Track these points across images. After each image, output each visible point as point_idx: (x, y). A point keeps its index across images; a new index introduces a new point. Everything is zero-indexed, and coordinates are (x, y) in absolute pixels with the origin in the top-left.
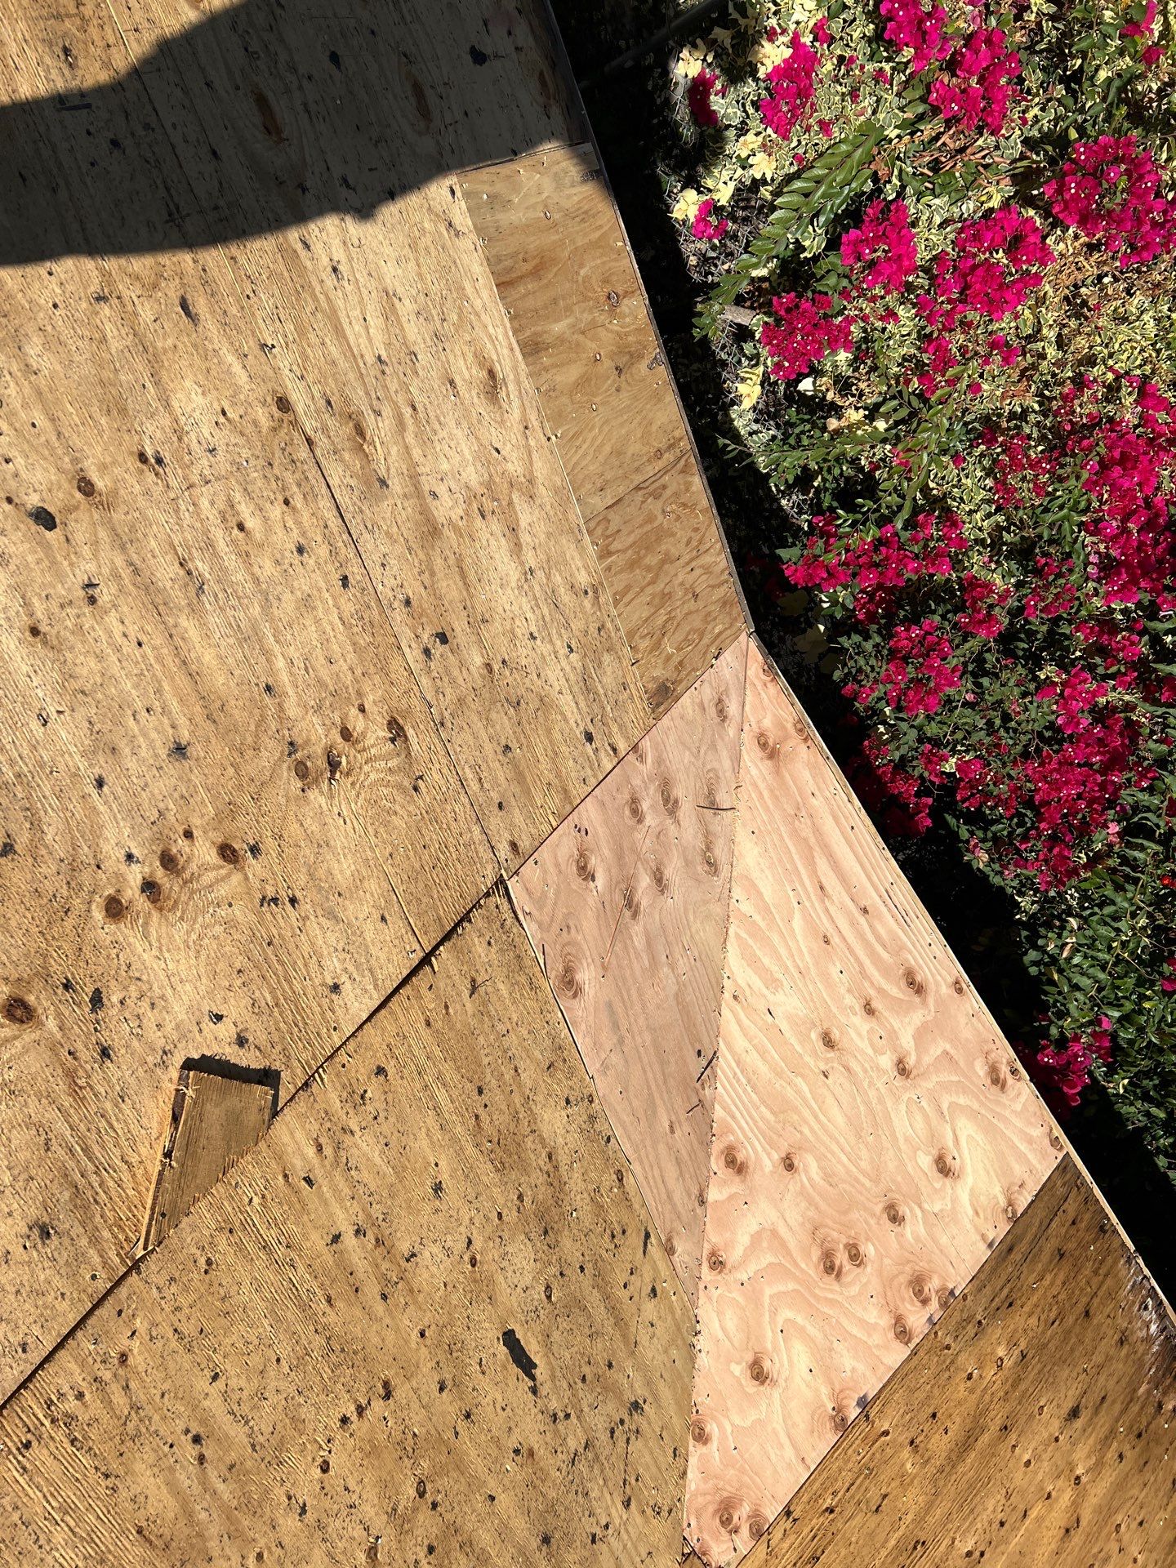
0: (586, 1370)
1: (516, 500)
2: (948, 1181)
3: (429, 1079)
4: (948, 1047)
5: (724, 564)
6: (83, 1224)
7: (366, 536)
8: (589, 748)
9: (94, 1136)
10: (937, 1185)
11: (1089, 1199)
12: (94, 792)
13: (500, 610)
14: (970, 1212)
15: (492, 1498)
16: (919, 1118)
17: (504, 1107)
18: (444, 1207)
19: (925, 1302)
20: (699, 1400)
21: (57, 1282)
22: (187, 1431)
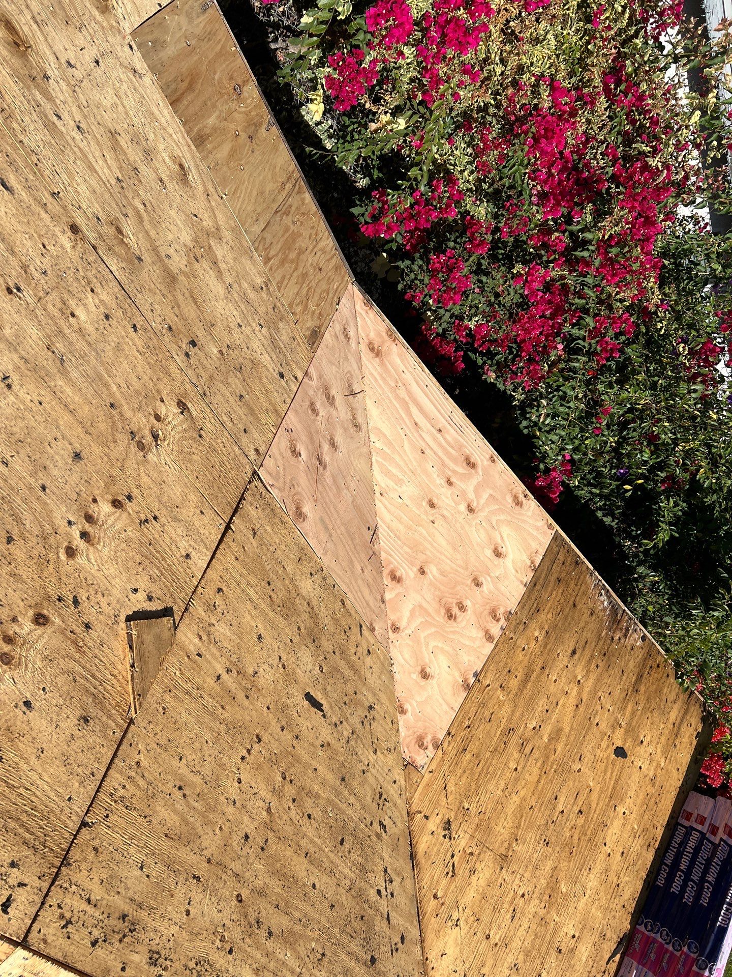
0: (346, 699)
1: (212, 244)
2: (501, 559)
3: (243, 586)
4: (491, 492)
5: (331, 244)
6: (102, 710)
7: (139, 295)
8: (283, 382)
9: (94, 668)
10: (496, 563)
11: (570, 550)
12: (42, 494)
13: (219, 316)
14: (513, 571)
15: (316, 770)
16: (482, 531)
17: (282, 587)
18: (264, 646)
19: (498, 620)
20: (399, 695)
21: (99, 740)
22: (175, 786)
